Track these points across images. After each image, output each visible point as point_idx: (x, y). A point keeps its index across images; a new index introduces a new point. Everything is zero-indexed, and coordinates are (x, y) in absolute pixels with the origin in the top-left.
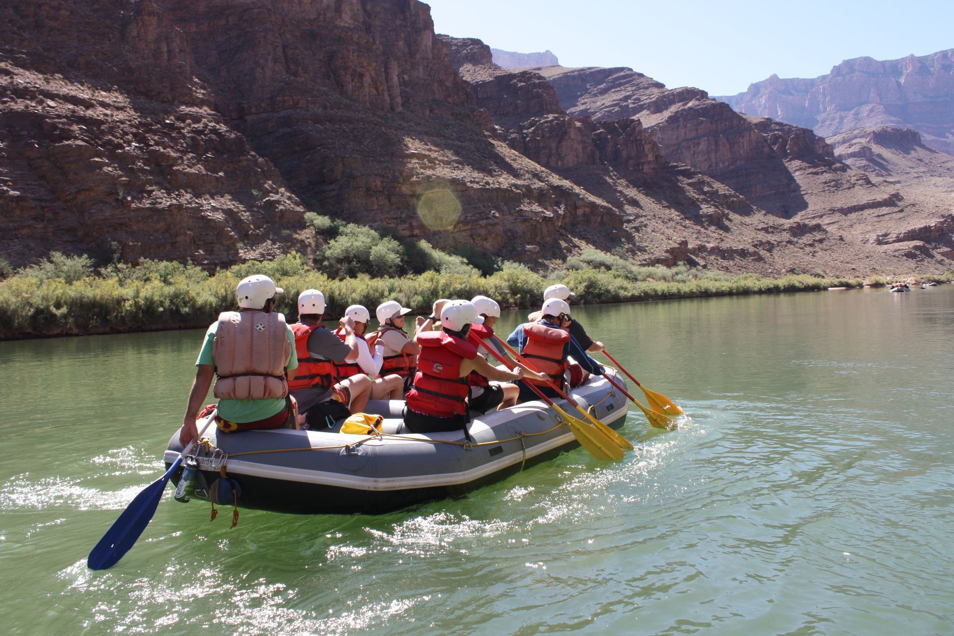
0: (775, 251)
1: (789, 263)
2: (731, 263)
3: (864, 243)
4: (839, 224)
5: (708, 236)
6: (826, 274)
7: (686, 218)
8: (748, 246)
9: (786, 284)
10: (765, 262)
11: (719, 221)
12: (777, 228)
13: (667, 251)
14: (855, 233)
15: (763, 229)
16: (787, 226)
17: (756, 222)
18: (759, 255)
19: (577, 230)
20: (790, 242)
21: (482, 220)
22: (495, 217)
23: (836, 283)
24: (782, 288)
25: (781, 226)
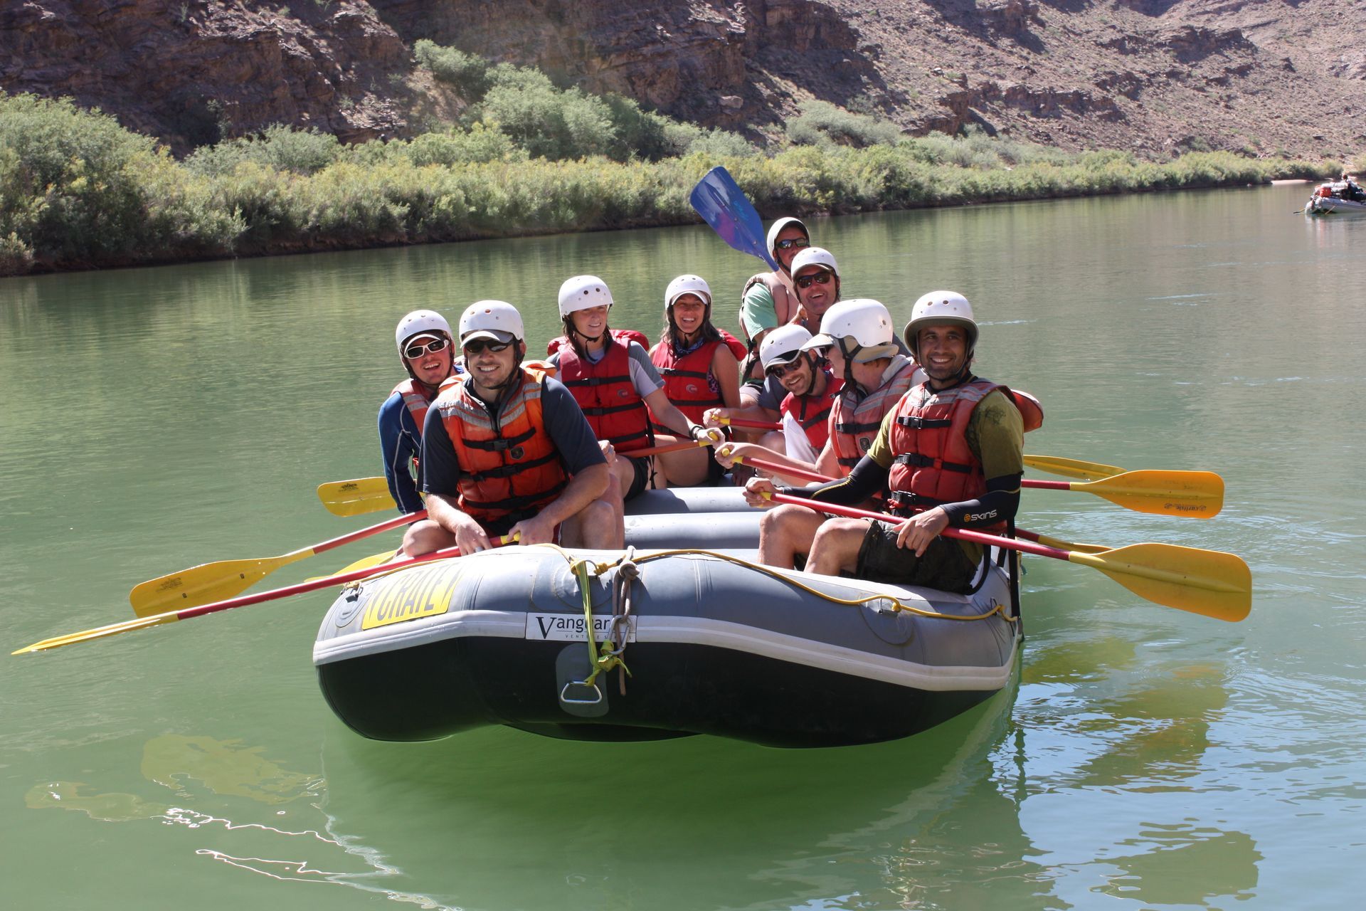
0: (1144, 97)
1: (1179, 125)
2: (1054, 124)
3: (1337, 75)
4: (1279, 26)
5: (999, 63)
6: (1261, 150)
7: (945, 18)
8: (1089, 86)
9: (1190, 171)
10: (1127, 123)
11: (1019, 25)
12: (1144, 42)
13: (943, 102)
14: (1317, 49)
15: (1113, 43)
16: (1165, 36)
17: (1097, 28)
18: (1113, 105)
19: (771, 58)
20: (1173, 74)
21: (646, 45)
22: (666, 39)
23: (1285, 170)
24: (1183, 180)
25: (1152, 35)
